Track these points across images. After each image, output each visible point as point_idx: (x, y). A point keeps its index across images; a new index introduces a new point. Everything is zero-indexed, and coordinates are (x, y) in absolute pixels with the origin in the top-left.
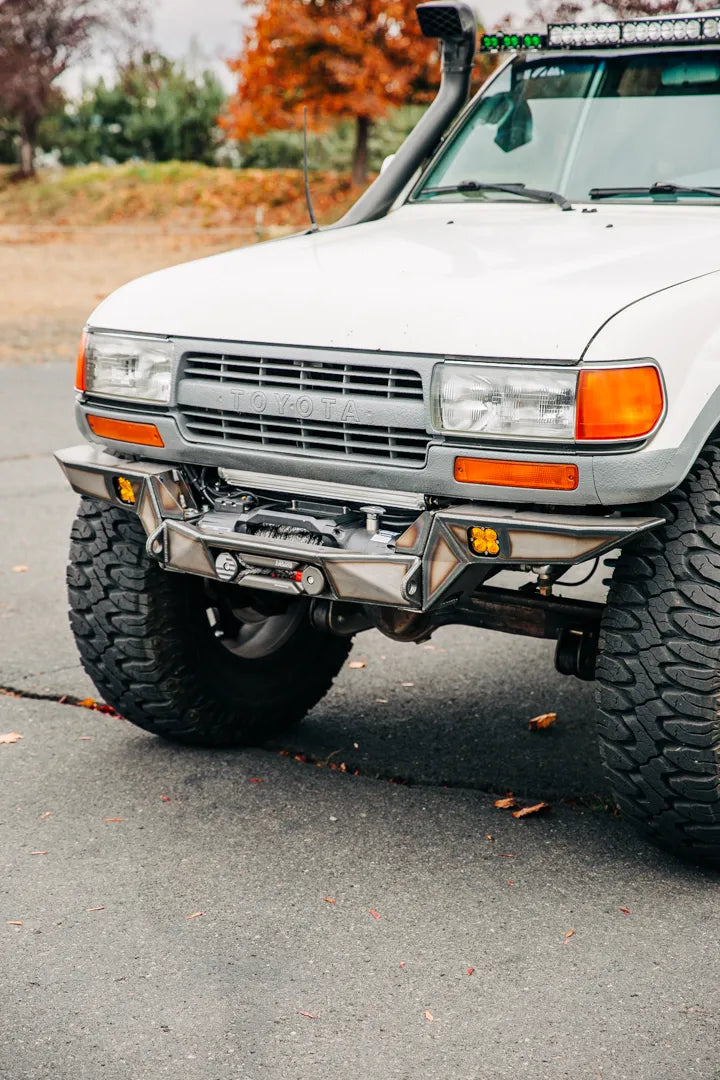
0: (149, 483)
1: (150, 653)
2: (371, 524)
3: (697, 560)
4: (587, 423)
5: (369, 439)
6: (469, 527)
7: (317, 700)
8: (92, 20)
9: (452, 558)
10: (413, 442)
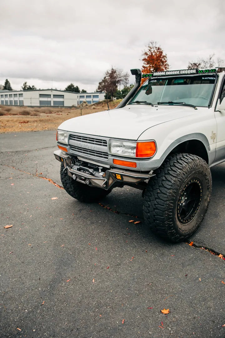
0: (64, 159)
1: (72, 187)
2: (100, 171)
3: (164, 182)
4: (138, 154)
5: (99, 153)
6: (115, 174)
7: (110, 192)
8: (121, 80)
9: (112, 180)
10: (106, 155)
